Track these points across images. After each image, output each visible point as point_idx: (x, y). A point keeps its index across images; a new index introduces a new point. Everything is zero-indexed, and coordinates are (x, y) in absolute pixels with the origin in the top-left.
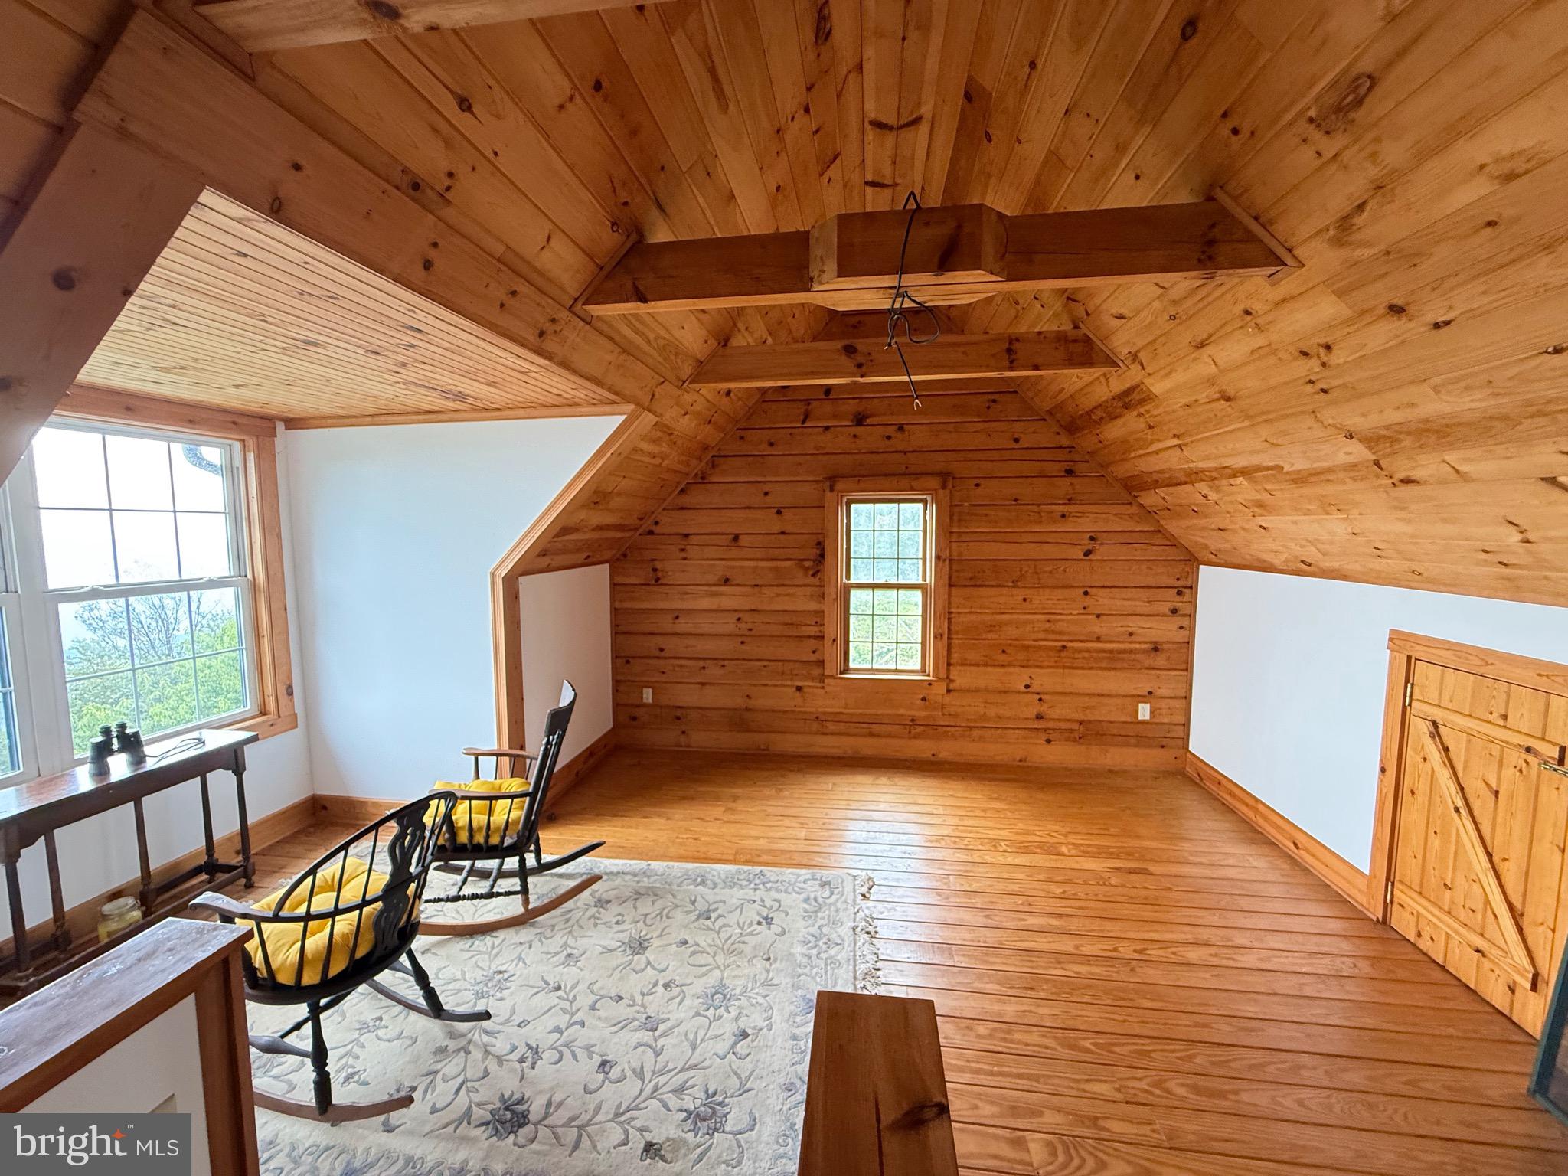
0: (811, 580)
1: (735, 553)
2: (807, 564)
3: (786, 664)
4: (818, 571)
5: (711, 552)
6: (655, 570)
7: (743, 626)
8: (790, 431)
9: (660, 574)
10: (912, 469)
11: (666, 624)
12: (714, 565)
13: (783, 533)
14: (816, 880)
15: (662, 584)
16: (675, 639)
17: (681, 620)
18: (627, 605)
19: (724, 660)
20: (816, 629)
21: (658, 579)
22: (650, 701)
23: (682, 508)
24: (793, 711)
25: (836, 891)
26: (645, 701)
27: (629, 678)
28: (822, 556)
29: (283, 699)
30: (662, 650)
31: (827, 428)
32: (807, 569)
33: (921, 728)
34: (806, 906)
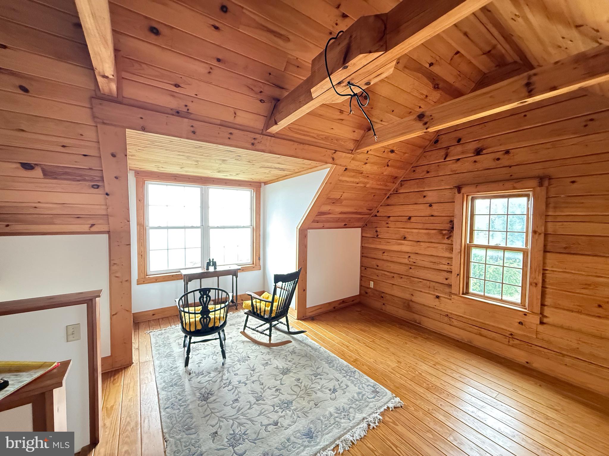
0: (446, 241)
1: (409, 225)
2: (444, 232)
3: (431, 283)
4: (450, 236)
5: (399, 225)
6: (377, 231)
7: (411, 260)
8: (437, 165)
9: (378, 233)
10: (514, 177)
11: (379, 255)
12: (399, 230)
13: (432, 216)
14: (374, 388)
15: (379, 238)
16: (383, 262)
17: (385, 254)
18: (366, 245)
19: (402, 275)
20: (449, 267)
21: (377, 236)
22: (372, 287)
23: (388, 205)
24: (434, 308)
25: (377, 398)
26: (371, 286)
27: (366, 276)
28: (453, 228)
29: (258, 261)
30: (378, 266)
31: (458, 160)
32: (444, 235)
33: (518, 342)
34: (356, 395)
